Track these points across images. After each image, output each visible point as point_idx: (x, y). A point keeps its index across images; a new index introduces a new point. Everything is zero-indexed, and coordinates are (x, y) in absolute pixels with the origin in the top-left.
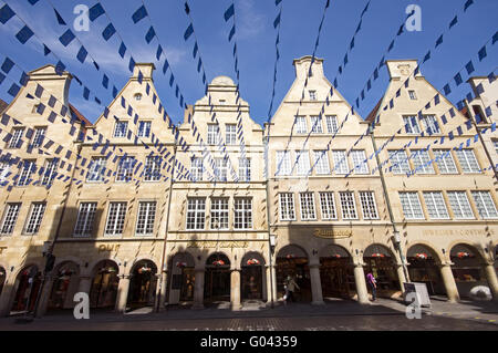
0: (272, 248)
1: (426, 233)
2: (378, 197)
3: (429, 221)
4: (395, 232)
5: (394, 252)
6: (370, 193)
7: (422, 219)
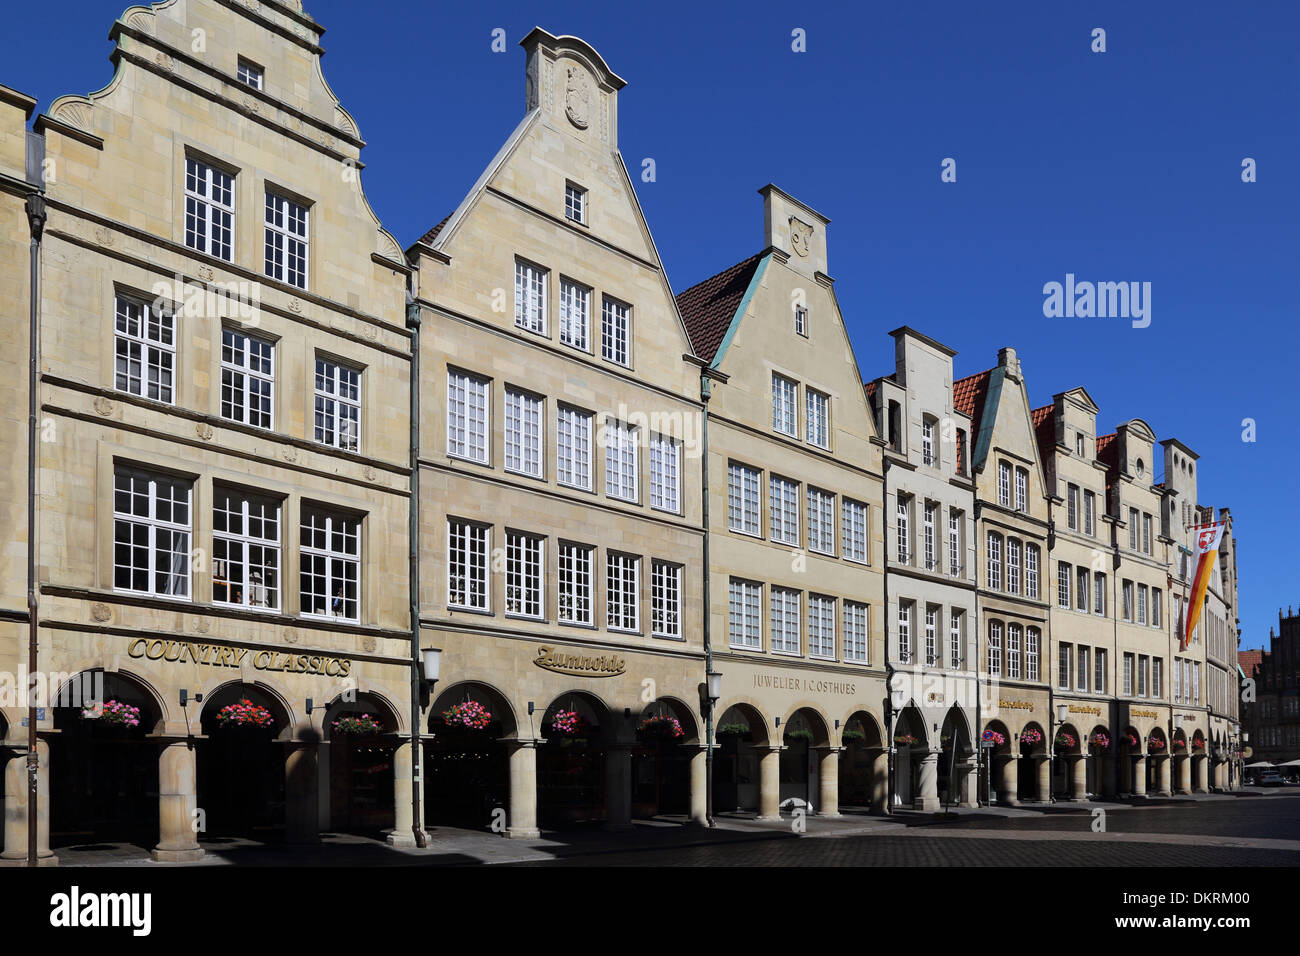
0: (422, 687)
1: (759, 681)
2: (688, 582)
3: (768, 656)
4: (709, 673)
5: (699, 720)
6: (673, 567)
7: (756, 648)
